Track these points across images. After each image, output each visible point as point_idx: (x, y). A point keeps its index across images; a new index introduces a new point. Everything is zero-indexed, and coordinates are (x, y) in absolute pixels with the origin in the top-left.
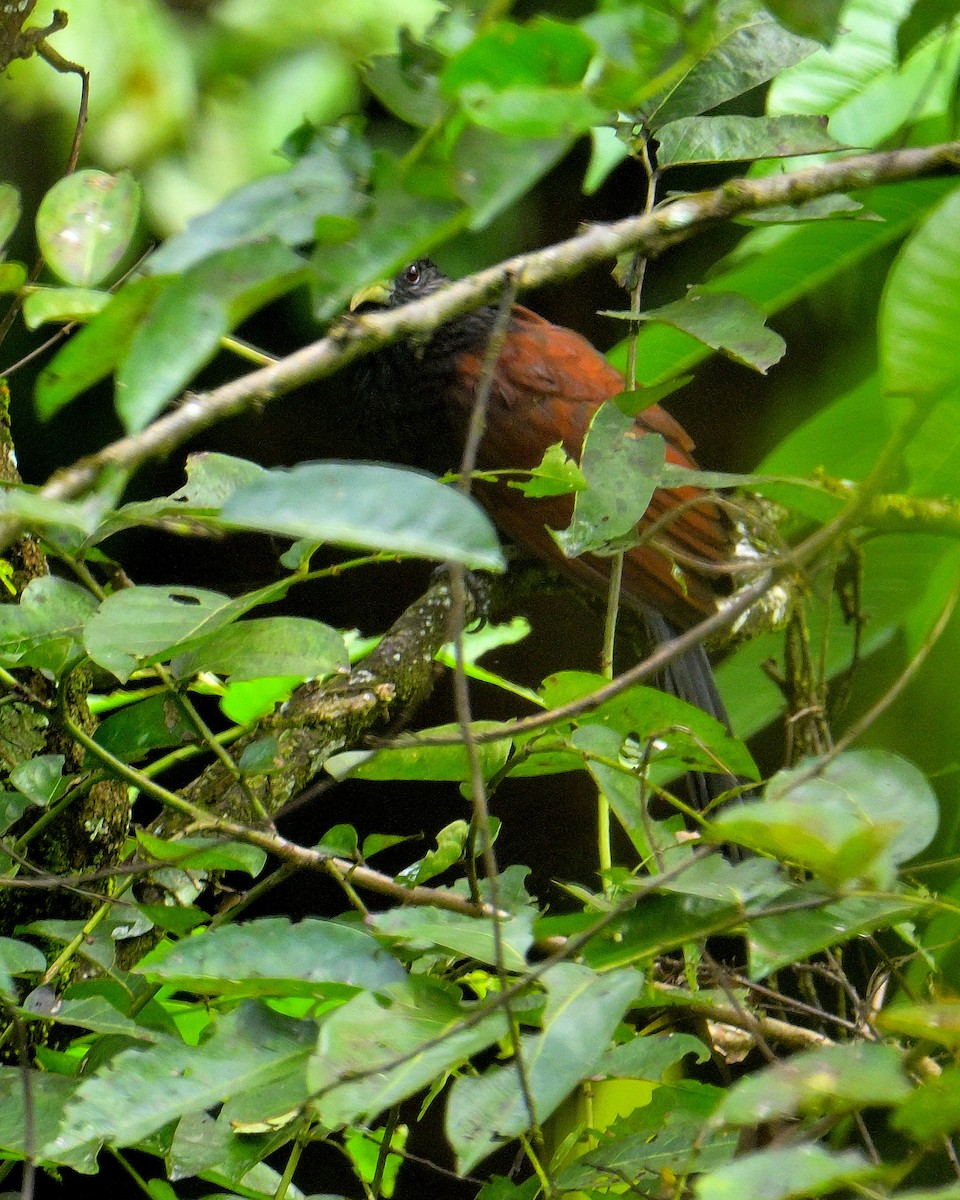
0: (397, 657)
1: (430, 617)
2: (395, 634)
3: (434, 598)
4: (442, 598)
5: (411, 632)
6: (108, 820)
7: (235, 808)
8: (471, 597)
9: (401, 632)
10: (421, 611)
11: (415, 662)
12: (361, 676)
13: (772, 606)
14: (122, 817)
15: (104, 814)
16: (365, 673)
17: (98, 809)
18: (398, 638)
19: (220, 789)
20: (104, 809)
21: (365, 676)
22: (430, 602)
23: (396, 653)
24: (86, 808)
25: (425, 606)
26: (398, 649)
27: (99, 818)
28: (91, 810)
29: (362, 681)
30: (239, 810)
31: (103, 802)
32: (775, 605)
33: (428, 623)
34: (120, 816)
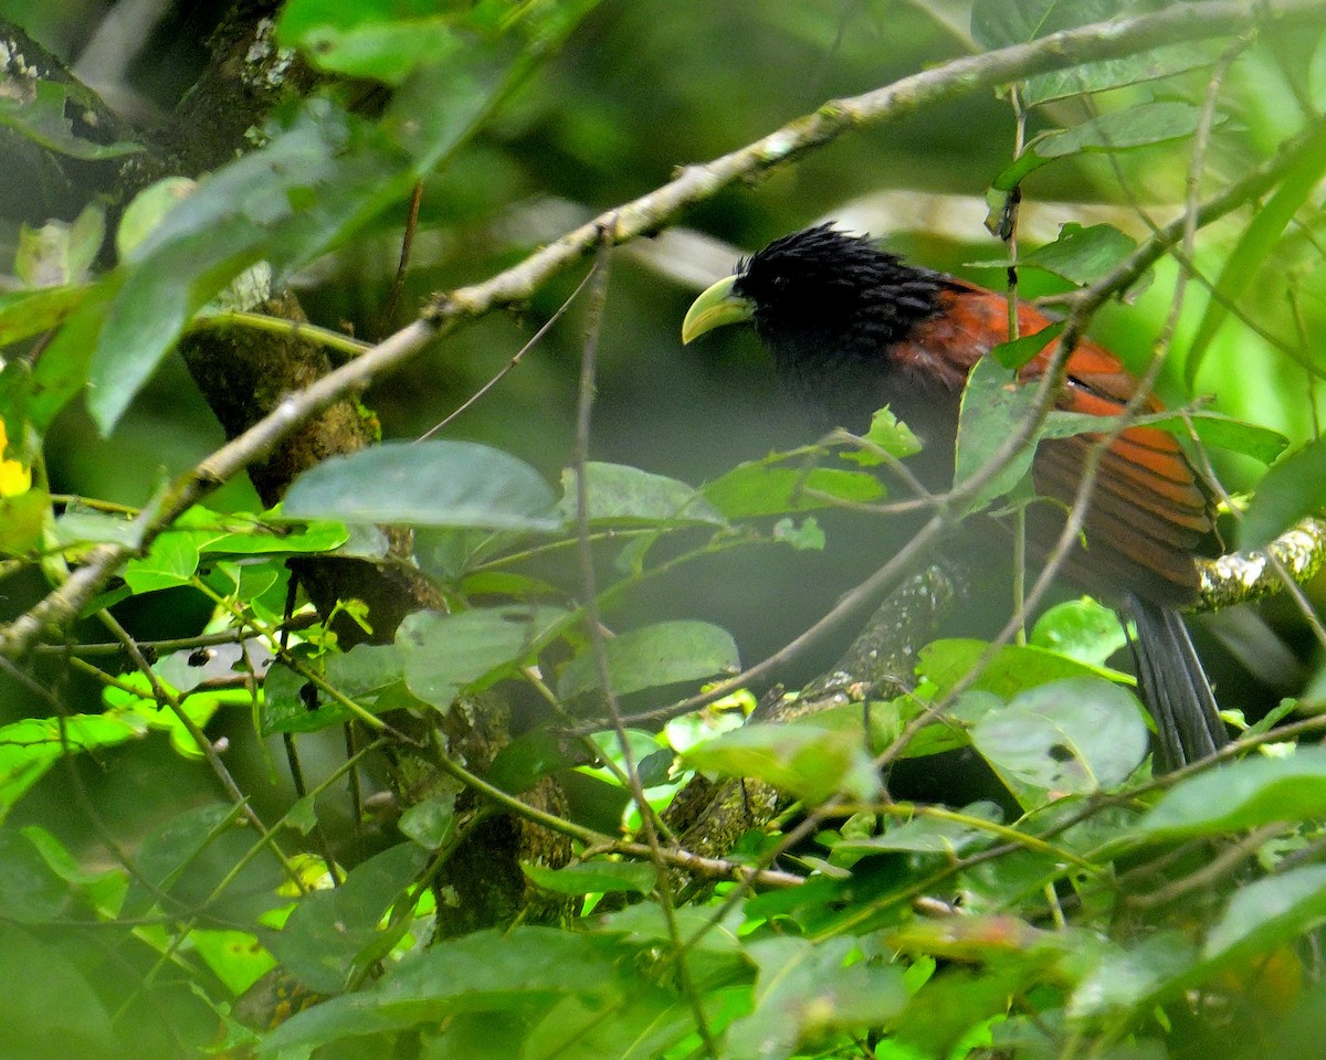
0: (874, 653)
1: (905, 609)
2: (871, 630)
3: (908, 589)
4: (917, 587)
5: (886, 627)
6: (548, 856)
7: (714, 830)
8: (948, 583)
9: (876, 628)
10: (896, 603)
11: (893, 656)
12: (838, 678)
13: (1292, 555)
14: (564, 851)
15: (542, 851)
16: (841, 674)
17: (535, 846)
18: (874, 634)
19: (692, 813)
20: (542, 845)
21: (841, 678)
22: (905, 593)
23: (871, 649)
24: (521, 846)
25: (901, 598)
26: (875, 645)
27: (537, 856)
28: (527, 848)
29: (839, 682)
30: (719, 833)
31: (540, 838)
32: (1297, 554)
33: (904, 615)
34: (560, 851)
